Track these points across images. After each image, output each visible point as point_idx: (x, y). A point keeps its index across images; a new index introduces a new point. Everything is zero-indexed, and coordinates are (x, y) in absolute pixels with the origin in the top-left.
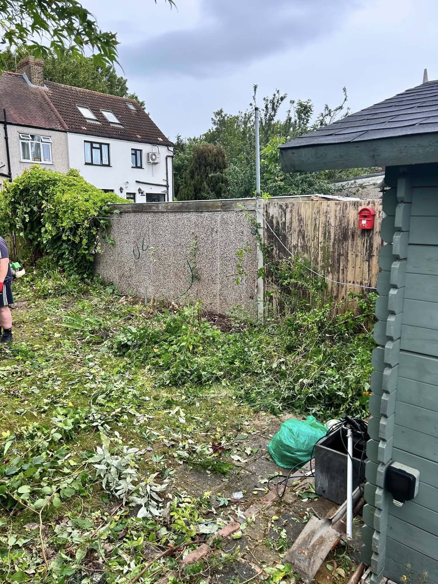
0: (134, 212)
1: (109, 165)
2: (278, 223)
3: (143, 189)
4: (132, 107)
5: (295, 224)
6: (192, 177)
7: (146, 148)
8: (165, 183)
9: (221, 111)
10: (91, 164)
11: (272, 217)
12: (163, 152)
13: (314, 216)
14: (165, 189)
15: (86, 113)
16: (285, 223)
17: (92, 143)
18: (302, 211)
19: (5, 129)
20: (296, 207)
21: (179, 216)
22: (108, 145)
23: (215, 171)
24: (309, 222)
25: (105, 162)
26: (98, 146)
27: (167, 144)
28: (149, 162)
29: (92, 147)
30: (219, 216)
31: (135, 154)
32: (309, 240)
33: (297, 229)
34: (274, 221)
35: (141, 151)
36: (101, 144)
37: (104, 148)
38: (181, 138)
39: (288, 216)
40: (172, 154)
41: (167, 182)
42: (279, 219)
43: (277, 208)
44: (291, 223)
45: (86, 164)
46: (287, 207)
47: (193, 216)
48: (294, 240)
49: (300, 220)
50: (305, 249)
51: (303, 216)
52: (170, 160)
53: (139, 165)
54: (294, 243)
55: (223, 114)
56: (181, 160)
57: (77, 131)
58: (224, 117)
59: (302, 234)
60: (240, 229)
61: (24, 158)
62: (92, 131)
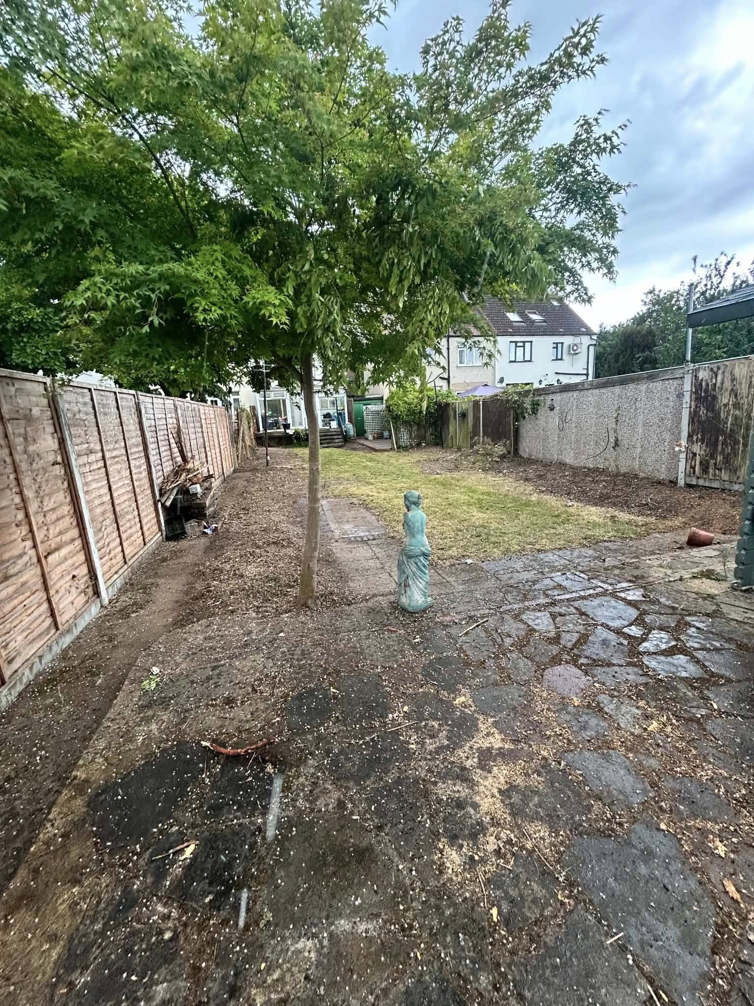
0: (561, 392)
1: (530, 361)
2: (707, 385)
3: (561, 380)
4: (555, 303)
5: (728, 384)
6: (617, 361)
7: (568, 340)
8: (585, 372)
9: (654, 290)
10: (515, 362)
11: (702, 380)
12: (586, 340)
13: (750, 374)
14: (585, 377)
15: (513, 317)
16: (715, 384)
17: (516, 342)
18: (737, 371)
19: (448, 341)
20: (729, 369)
21: (603, 390)
22: (531, 342)
23: (643, 351)
24: (744, 381)
25: (527, 358)
26: (522, 344)
27: (589, 333)
28: (569, 353)
29: (516, 346)
30: (643, 387)
31: (557, 348)
32: (742, 398)
33: (729, 389)
34: (704, 383)
35: (562, 343)
36: (524, 342)
37: (528, 345)
38: (604, 325)
39: (719, 378)
40: (594, 342)
41: (587, 369)
42: (709, 381)
43: (708, 371)
44: (722, 383)
45: (511, 362)
46: (719, 368)
47: (617, 390)
48: (725, 399)
49: (733, 380)
50: (737, 406)
51: (737, 374)
52: (592, 349)
53: (559, 357)
54: (725, 401)
55: (657, 292)
56: (604, 348)
57: (505, 334)
58: (658, 296)
59: (734, 392)
60: (665, 395)
61: (461, 363)
62: (517, 332)
